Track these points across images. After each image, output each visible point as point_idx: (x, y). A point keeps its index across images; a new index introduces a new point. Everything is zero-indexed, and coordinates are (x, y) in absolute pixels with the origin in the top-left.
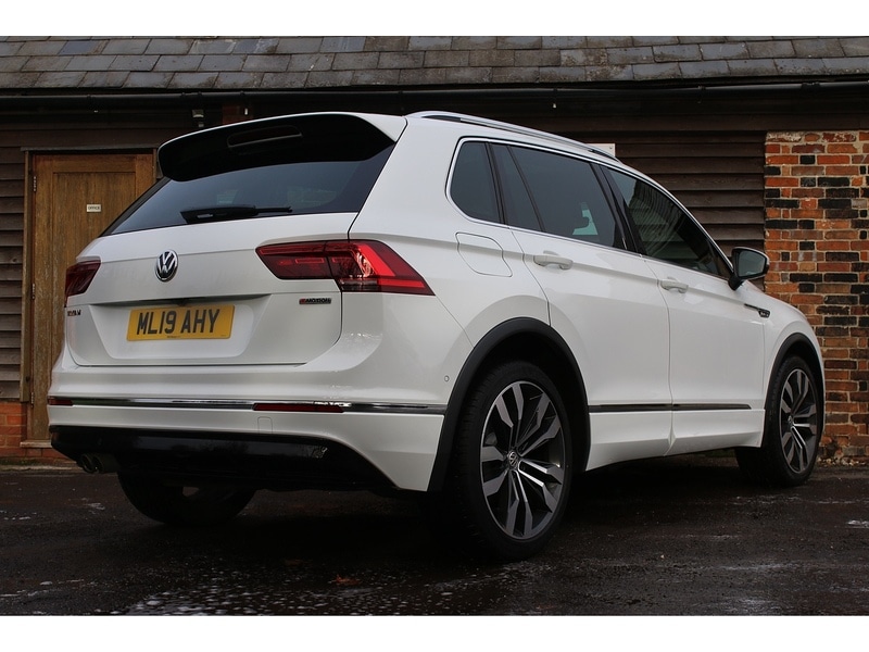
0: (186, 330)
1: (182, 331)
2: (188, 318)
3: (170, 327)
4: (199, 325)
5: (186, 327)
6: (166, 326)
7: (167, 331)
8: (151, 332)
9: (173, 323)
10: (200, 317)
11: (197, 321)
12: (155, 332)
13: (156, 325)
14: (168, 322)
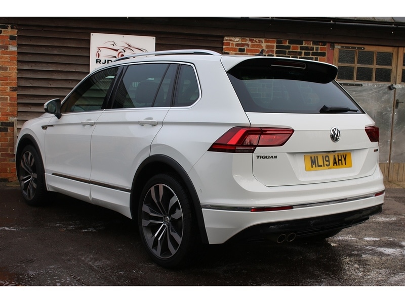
0: (335, 164)
1: (334, 165)
2: (335, 159)
3: (328, 163)
4: (340, 162)
5: (335, 163)
6: (326, 163)
7: (327, 165)
8: (319, 166)
9: (328, 161)
10: (340, 158)
11: (339, 160)
12: (321, 166)
13: (321, 163)
14: (326, 161)
